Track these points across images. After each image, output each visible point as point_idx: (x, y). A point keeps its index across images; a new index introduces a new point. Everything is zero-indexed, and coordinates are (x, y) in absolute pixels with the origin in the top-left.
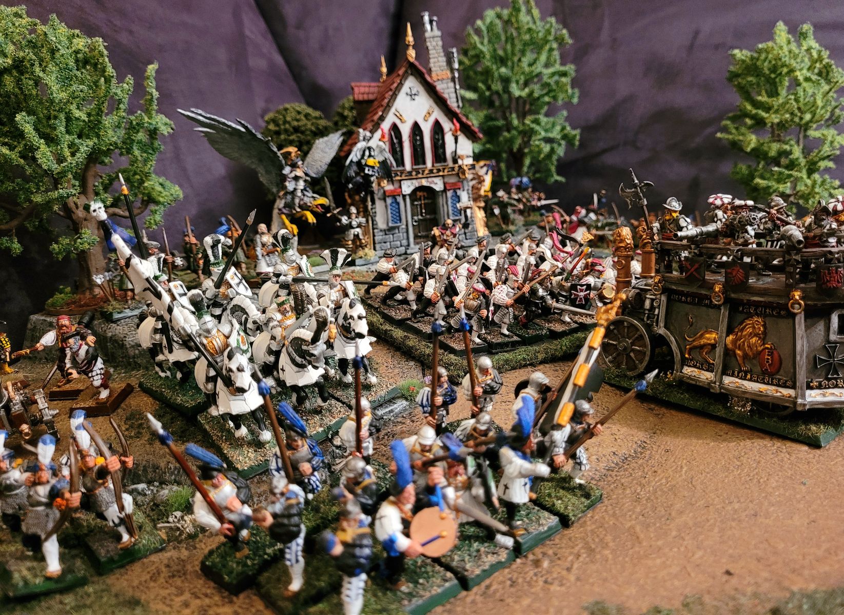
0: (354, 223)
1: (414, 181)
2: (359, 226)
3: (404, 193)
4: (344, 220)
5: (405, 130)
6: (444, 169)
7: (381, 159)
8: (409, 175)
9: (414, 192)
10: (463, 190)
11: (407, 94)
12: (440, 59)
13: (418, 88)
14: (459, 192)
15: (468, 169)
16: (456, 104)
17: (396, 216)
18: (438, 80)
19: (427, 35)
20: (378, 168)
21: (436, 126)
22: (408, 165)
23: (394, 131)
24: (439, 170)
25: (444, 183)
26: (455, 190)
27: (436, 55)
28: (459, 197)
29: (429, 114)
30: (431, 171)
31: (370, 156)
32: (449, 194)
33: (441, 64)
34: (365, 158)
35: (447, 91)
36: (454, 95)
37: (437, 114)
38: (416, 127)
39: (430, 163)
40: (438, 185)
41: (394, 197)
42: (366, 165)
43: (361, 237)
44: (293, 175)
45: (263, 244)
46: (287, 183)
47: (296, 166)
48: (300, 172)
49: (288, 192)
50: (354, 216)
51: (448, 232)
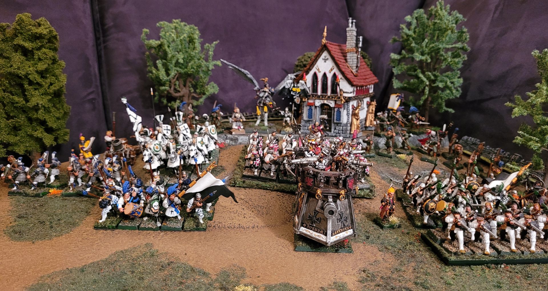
0: (286, 115)
1: (321, 101)
2: (288, 116)
3: (316, 105)
4: (282, 113)
5: (320, 76)
6: (335, 97)
7: (302, 88)
8: (319, 97)
9: (323, 106)
10: (344, 109)
11: (323, 59)
12: (352, 41)
13: (328, 57)
14: (340, 110)
15: (345, 99)
16: (355, 65)
17: (310, 115)
18: (348, 52)
19: (347, 29)
20: (299, 93)
21: (335, 76)
22: (319, 93)
23: (315, 76)
24: (332, 97)
25: (335, 104)
26: (339, 108)
27: (350, 40)
28: (340, 112)
29: (332, 70)
30: (329, 97)
31: (294, 87)
32: (336, 110)
33: (352, 44)
34: (291, 87)
35: (352, 58)
36: (356, 60)
37: (336, 70)
38: (325, 75)
39: (329, 93)
40: (332, 104)
41: (310, 106)
42: (292, 90)
43: (289, 122)
44: (262, 90)
45: (235, 117)
46: (258, 93)
47: (265, 86)
48: (266, 89)
49: (260, 97)
50: (287, 112)
51: (316, 128)
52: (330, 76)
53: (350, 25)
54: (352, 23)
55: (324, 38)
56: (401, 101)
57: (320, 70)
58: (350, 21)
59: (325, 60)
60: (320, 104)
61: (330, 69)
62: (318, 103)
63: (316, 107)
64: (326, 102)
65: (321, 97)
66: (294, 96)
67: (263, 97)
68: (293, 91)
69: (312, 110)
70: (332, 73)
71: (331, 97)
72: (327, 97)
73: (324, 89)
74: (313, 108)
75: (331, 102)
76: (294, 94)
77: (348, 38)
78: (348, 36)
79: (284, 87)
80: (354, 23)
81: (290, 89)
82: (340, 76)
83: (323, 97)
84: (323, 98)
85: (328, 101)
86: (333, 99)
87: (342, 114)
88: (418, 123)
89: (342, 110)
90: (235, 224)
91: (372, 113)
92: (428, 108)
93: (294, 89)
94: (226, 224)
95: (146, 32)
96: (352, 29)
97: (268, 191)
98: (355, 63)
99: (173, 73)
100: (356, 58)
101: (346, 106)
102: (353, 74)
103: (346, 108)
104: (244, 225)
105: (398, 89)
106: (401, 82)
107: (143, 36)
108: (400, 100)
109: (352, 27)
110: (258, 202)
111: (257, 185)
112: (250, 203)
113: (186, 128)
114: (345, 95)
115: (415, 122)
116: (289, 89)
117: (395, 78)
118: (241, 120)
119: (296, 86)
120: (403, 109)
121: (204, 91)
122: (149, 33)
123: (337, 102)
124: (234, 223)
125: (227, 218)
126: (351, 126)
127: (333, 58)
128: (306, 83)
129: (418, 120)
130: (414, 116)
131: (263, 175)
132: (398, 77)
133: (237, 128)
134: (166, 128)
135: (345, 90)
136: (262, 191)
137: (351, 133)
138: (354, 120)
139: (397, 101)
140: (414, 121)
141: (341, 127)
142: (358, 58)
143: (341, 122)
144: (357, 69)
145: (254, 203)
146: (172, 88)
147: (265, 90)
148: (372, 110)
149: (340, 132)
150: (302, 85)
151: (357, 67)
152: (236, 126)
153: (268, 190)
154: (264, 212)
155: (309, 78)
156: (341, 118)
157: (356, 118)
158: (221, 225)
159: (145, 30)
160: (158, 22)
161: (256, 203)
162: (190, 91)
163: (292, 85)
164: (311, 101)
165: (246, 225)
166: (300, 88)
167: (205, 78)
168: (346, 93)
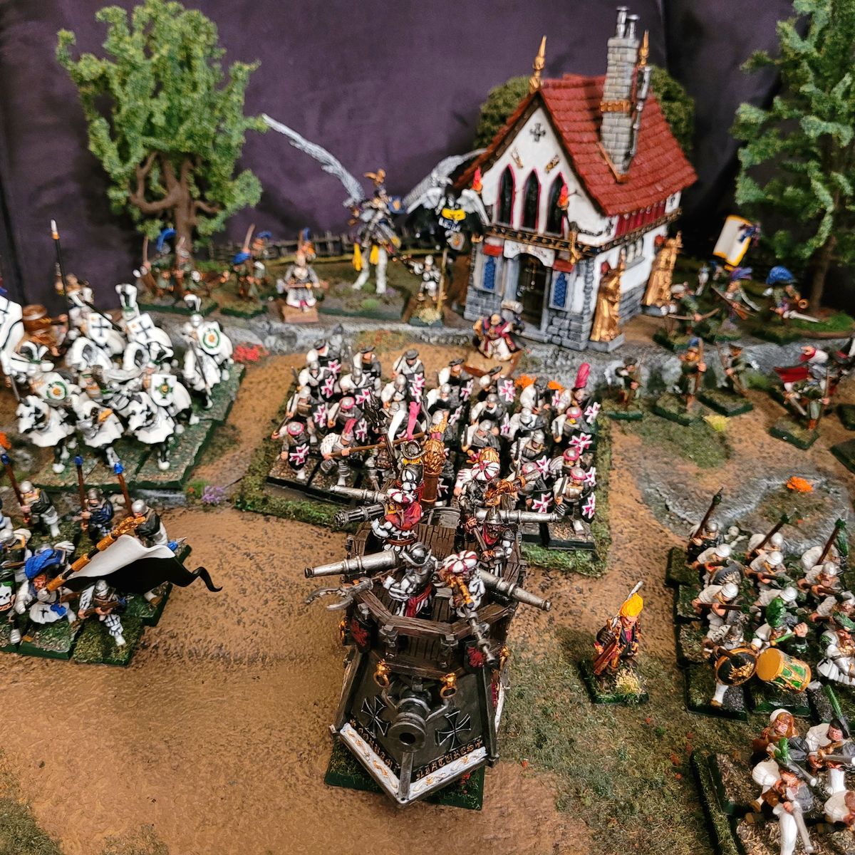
0: (426, 276)
1: (520, 245)
2: (433, 279)
3: (506, 255)
4: (417, 268)
5: (520, 178)
6: (556, 242)
7: (471, 210)
8: (514, 235)
9: (523, 257)
10: (578, 275)
11: (531, 132)
12: (620, 80)
13: (545, 126)
14: (567, 277)
15: (581, 250)
16: (623, 151)
17: (490, 279)
18: (607, 111)
19: (611, 42)
20: (460, 222)
21: (559, 181)
22: (517, 224)
23: (508, 177)
24: (549, 242)
25: (557, 258)
26: (563, 273)
27: (616, 75)
28: (566, 283)
29: (552, 165)
30: (540, 240)
31: (447, 206)
32: (556, 275)
33: (619, 88)
34: (440, 208)
35: (615, 129)
36: (626, 137)
37: (562, 168)
38: (533, 177)
39: (541, 228)
40: (547, 259)
41: (491, 257)
42: (441, 215)
43: (432, 294)
44: (368, 204)
45: (293, 276)
46: (357, 214)
47: (377, 195)
48: (378, 203)
49: (362, 222)
50: (428, 268)
51: (492, 330)
52: (546, 182)
53: (621, 28)
54: (628, 22)
55: (537, 74)
56: (751, 244)
57: (523, 162)
58: (623, 17)
59: (538, 135)
60: (516, 252)
61: (547, 162)
62: (512, 249)
63: (505, 259)
64: (531, 250)
65: (520, 235)
66: (447, 229)
67: (369, 222)
68: (445, 219)
69: (495, 266)
70: (554, 173)
71: (544, 241)
72: (534, 238)
73: (530, 216)
74: (498, 261)
75: (546, 251)
76: (446, 225)
77: (610, 68)
78: (610, 62)
79: (421, 206)
80: (632, 25)
81: (438, 212)
82: (572, 184)
83: (524, 237)
84: (526, 240)
85: (538, 248)
86: (551, 246)
87: (570, 289)
88: (786, 315)
89: (571, 278)
90: (210, 645)
91: (666, 270)
92: (826, 265)
93: (447, 213)
94: (187, 642)
95: (67, 40)
96: (623, 42)
97: (323, 531)
98: (624, 144)
99: (138, 153)
100: (628, 130)
101: (584, 268)
102: (614, 177)
103: (583, 274)
104: (232, 650)
105: (747, 204)
106: (761, 188)
107: (60, 49)
108: (747, 240)
109: (625, 34)
110: (288, 568)
111: (297, 512)
112: (268, 570)
113: (146, 326)
114: (583, 239)
115: (779, 310)
116: (433, 210)
117: (743, 174)
118: (308, 285)
119: (451, 203)
120: (747, 274)
121: (222, 197)
122: (74, 42)
123: (561, 255)
124: (209, 639)
125: (194, 621)
126: (593, 319)
127: (558, 135)
128: (480, 196)
129: (786, 306)
130: (778, 293)
131: (317, 484)
132: (753, 172)
133: (297, 304)
134: (97, 324)
135: (582, 226)
136: (307, 529)
137: (592, 338)
138: (605, 303)
139: (741, 240)
140: (776, 306)
141: (567, 322)
142: (632, 129)
143: (567, 309)
144: (626, 163)
145: (278, 570)
146: (140, 192)
147: (374, 206)
148: (668, 262)
149: (561, 333)
150: (471, 201)
151: (627, 156)
152: (296, 299)
153: (325, 526)
154: (296, 607)
155: (490, 182)
156: (568, 300)
157: (608, 301)
158: (173, 646)
159: (63, 33)
160: (98, 9)
161: (281, 573)
162: (190, 194)
163: (443, 202)
164: (493, 242)
165: (238, 648)
166: (464, 209)
167: (224, 164)
168: (586, 233)
